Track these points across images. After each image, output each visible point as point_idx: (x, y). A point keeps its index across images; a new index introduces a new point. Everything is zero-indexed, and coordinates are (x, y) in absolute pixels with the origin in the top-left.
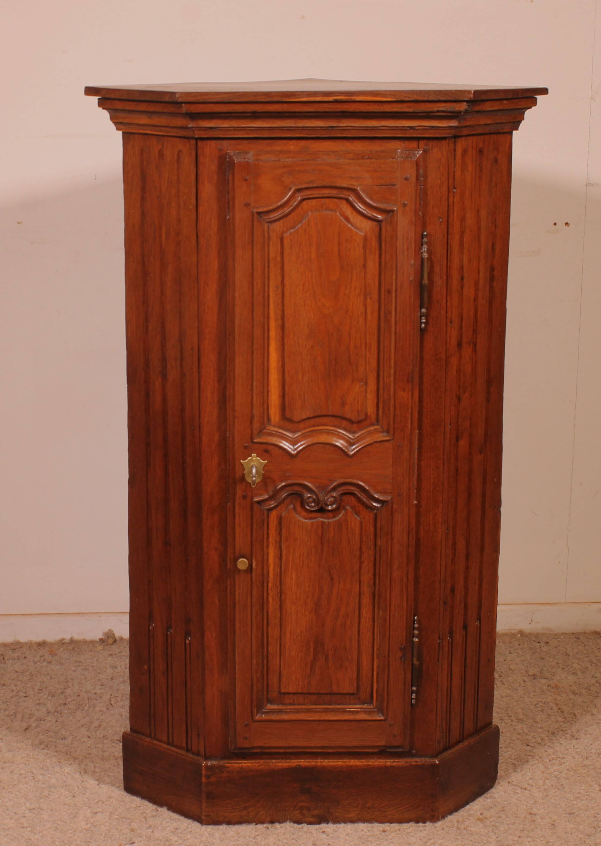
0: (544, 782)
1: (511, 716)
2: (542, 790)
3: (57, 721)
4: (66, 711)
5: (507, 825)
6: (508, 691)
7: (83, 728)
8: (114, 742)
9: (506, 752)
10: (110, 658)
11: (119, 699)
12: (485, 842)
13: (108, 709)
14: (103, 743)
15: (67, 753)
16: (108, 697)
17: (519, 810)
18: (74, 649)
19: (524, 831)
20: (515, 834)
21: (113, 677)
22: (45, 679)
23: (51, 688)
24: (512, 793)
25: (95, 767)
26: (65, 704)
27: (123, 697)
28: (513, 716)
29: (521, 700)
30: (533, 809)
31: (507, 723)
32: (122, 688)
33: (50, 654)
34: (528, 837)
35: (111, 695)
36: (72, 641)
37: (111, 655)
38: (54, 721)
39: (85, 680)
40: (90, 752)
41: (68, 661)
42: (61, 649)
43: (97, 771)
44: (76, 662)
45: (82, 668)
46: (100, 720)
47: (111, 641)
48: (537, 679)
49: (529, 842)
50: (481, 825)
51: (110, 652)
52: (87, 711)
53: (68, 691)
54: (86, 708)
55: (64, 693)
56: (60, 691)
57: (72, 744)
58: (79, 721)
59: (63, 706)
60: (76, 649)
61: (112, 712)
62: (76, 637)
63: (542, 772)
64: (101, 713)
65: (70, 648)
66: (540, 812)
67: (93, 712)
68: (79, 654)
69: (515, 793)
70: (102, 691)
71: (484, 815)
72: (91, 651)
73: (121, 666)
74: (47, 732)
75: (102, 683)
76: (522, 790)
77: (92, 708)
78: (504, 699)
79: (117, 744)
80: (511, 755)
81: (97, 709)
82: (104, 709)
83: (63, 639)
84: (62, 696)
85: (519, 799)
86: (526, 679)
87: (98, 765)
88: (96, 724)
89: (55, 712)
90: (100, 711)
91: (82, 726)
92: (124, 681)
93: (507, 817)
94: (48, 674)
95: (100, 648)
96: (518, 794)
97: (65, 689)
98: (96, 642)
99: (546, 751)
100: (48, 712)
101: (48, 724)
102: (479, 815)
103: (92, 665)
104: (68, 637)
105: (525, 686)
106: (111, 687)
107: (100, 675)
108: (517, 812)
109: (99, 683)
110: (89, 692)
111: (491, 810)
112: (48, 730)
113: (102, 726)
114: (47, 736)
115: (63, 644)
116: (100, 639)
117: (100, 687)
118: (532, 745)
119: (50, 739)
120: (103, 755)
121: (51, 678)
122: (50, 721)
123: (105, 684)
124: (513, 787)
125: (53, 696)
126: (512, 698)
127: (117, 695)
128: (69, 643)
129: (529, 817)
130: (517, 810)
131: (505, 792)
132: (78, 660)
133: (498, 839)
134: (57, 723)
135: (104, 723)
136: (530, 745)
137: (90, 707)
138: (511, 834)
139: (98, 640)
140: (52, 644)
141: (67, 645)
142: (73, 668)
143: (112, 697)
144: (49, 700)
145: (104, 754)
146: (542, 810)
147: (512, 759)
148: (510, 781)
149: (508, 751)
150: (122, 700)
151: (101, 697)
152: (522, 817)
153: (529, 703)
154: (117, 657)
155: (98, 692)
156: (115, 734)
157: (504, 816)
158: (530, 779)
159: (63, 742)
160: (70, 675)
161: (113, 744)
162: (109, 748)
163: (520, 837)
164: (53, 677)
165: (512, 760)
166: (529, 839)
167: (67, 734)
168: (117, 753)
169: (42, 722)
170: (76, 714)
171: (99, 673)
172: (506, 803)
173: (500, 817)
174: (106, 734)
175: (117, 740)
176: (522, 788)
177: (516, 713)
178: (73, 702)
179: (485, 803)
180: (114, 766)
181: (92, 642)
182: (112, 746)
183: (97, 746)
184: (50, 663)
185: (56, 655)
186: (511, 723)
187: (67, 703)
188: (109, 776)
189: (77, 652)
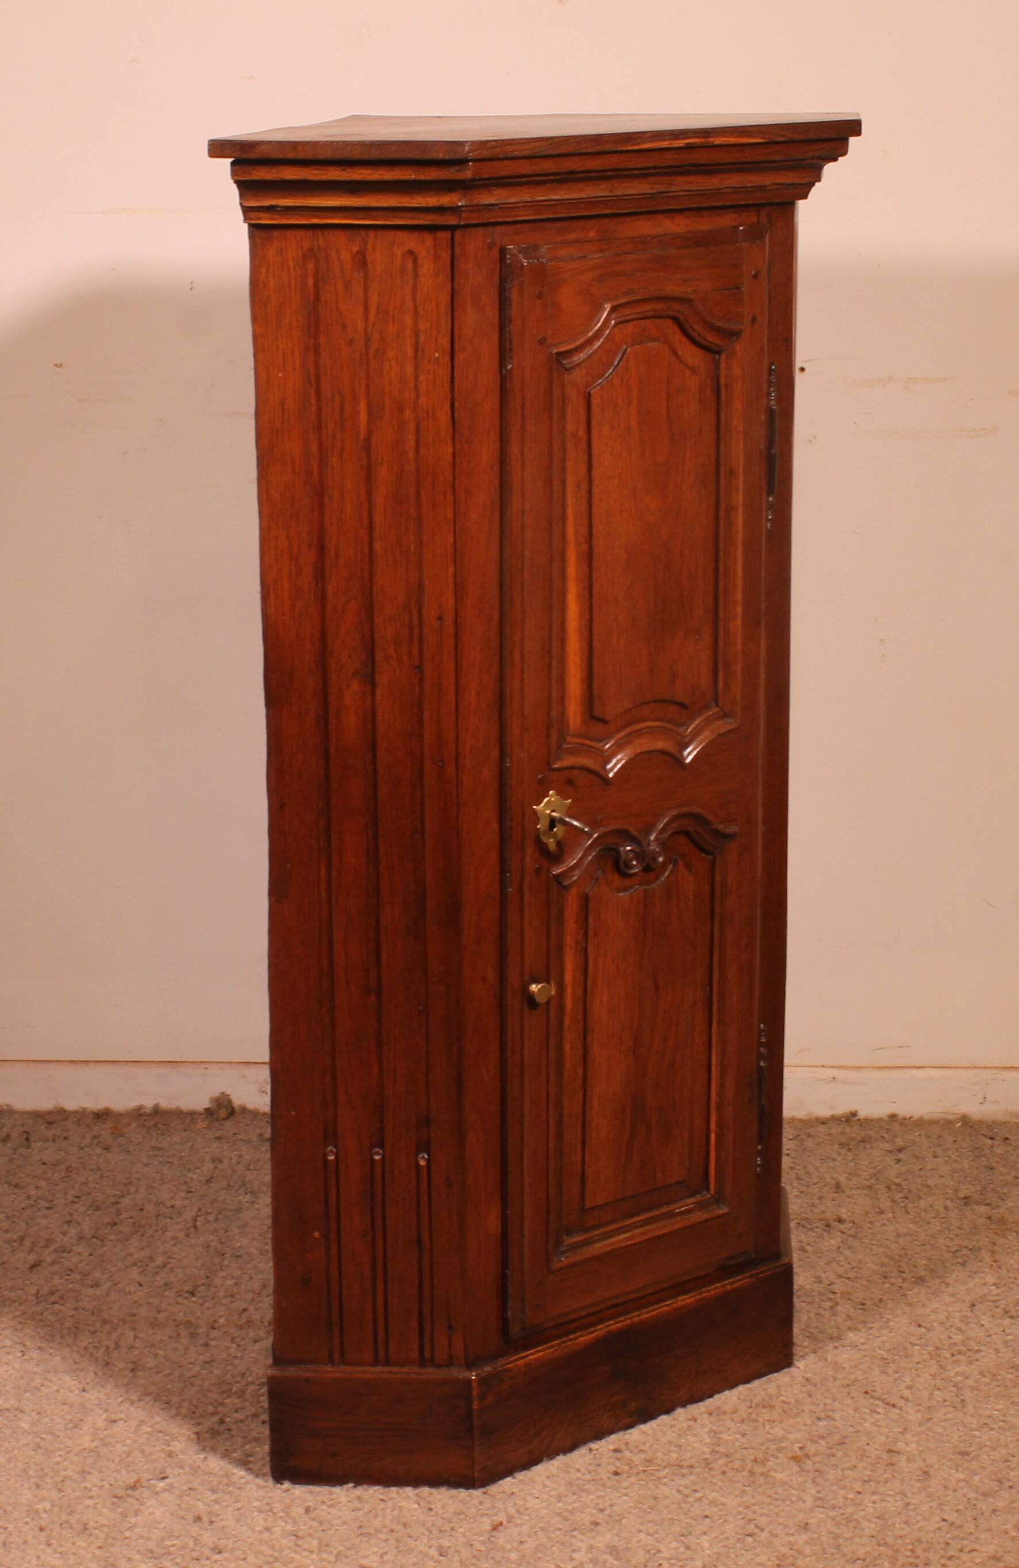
0: (932, 1394)
1: (904, 1272)
2: (924, 1407)
3: (91, 1254)
4: (112, 1237)
5: (843, 1470)
6: (911, 1226)
7: (135, 1268)
8: (180, 1296)
9: (878, 1337)
10: (215, 1145)
11: (211, 1218)
12: (793, 1499)
13: (187, 1236)
14: (163, 1296)
15: (93, 1312)
16: (194, 1212)
17: (871, 1443)
18: (155, 1125)
19: (870, 1481)
20: (852, 1488)
21: (212, 1178)
22: (90, 1178)
23: (97, 1195)
24: (867, 1411)
25: (135, 1338)
26: (115, 1224)
27: (219, 1214)
28: (907, 1271)
29: (932, 1242)
30: (899, 1444)
31: (893, 1284)
32: (223, 1198)
33: (112, 1133)
34: (874, 1493)
35: (199, 1210)
36: (157, 1111)
37: (218, 1138)
38: (86, 1254)
39: (160, 1182)
40: (134, 1311)
41: (139, 1146)
42: (134, 1125)
43: (137, 1345)
44: (154, 1148)
45: (161, 1159)
46: (168, 1255)
47: (223, 1113)
48: (970, 1205)
49: (874, 1503)
50: (796, 1469)
51: (219, 1133)
52: (149, 1237)
53: (126, 1201)
54: (150, 1232)
55: (117, 1203)
56: (112, 1199)
57: (108, 1295)
58: (131, 1255)
59: (109, 1227)
60: (160, 1125)
61: (193, 1241)
62: (164, 1104)
63: (932, 1376)
64: (173, 1243)
65: (151, 1123)
66: (908, 1449)
67: (159, 1240)
68: (163, 1134)
69: (873, 1411)
70: (187, 1202)
71: (807, 1449)
72: (186, 1131)
73: (230, 1159)
74: (69, 1273)
75: (189, 1187)
76: (888, 1407)
77: (160, 1232)
78: (901, 1240)
79: (186, 1298)
80: (884, 1342)
81: (169, 1234)
82: (181, 1235)
83: (140, 1108)
84: (112, 1210)
85: (878, 1424)
86: (949, 1203)
87: (142, 1335)
88: (159, 1261)
89: (94, 1237)
90: (174, 1238)
91: (135, 1264)
92: (229, 1186)
93: (847, 1456)
94: (99, 1169)
95: (202, 1124)
96: (879, 1413)
97: (122, 1196)
98: (200, 1114)
99: (950, 1338)
100: (81, 1238)
101: (74, 1260)
102: (797, 1449)
103: (179, 1155)
104: (149, 1103)
105: (944, 1218)
106: (203, 1196)
107: (190, 1174)
108: (867, 1447)
109: (184, 1188)
110: (162, 1203)
111: (821, 1441)
112: (71, 1270)
113: (169, 1266)
114: (67, 1280)
115: (140, 1115)
116: (206, 1110)
117: (184, 1195)
118: (928, 1325)
119: (71, 1286)
120: (156, 1318)
121: (102, 1177)
122: (79, 1253)
123: (193, 1190)
124: (872, 1401)
125: (98, 1209)
126: (915, 1238)
127: (210, 1211)
128: (150, 1115)
129: (885, 1456)
130: (868, 1444)
131: (856, 1410)
132: (159, 1145)
133: (820, 1495)
134: (91, 1257)
135: (173, 1261)
136: (922, 1324)
137: (157, 1231)
138: (844, 1488)
139: (203, 1111)
140: (119, 1115)
141: (146, 1118)
142: (145, 1160)
143: (200, 1213)
144: (88, 1215)
145: (158, 1316)
146: (914, 1445)
147: (883, 1350)
148: (869, 1391)
149: (882, 1335)
150: (216, 1220)
151: (180, 1214)
152: (873, 1456)
153: (944, 1248)
154: (228, 1142)
155: (178, 1203)
156: (186, 1281)
157: (840, 1454)
158: (908, 1387)
159: (91, 1291)
160: (137, 1173)
161: (180, 1299)
162: (170, 1304)
163: (859, 1493)
164: (106, 1174)
165: (883, 1352)
166: (875, 1498)
167: (104, 1277)
168: (181, 1315)
169: (65, 1255)
170: (130, 1241)
171: (189, 1170)
172: (851, 1429)
173: (833, 1456)
174: (173, 1279)
175: (187, 1292)
176: (888, 1404)
177: (915, 1266)
178: (131, 1220)
179: (814, 1428)
180: (170, 1337)
181: (192, 1114)
182: (177, 1303)
183: (151, 1300)
184: (107, 1149)
185: (121, 1136)
186: (900, 1285)
187: (118, 1222)
188: (156, 1356)
189: (159, 1132)
